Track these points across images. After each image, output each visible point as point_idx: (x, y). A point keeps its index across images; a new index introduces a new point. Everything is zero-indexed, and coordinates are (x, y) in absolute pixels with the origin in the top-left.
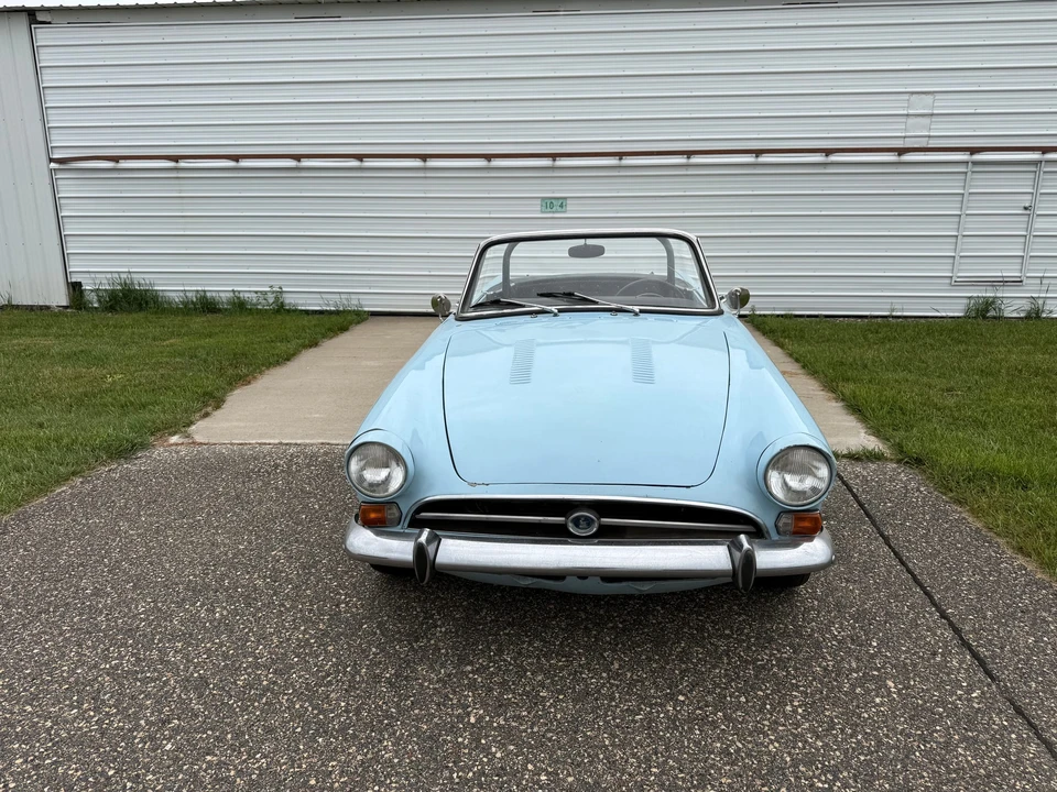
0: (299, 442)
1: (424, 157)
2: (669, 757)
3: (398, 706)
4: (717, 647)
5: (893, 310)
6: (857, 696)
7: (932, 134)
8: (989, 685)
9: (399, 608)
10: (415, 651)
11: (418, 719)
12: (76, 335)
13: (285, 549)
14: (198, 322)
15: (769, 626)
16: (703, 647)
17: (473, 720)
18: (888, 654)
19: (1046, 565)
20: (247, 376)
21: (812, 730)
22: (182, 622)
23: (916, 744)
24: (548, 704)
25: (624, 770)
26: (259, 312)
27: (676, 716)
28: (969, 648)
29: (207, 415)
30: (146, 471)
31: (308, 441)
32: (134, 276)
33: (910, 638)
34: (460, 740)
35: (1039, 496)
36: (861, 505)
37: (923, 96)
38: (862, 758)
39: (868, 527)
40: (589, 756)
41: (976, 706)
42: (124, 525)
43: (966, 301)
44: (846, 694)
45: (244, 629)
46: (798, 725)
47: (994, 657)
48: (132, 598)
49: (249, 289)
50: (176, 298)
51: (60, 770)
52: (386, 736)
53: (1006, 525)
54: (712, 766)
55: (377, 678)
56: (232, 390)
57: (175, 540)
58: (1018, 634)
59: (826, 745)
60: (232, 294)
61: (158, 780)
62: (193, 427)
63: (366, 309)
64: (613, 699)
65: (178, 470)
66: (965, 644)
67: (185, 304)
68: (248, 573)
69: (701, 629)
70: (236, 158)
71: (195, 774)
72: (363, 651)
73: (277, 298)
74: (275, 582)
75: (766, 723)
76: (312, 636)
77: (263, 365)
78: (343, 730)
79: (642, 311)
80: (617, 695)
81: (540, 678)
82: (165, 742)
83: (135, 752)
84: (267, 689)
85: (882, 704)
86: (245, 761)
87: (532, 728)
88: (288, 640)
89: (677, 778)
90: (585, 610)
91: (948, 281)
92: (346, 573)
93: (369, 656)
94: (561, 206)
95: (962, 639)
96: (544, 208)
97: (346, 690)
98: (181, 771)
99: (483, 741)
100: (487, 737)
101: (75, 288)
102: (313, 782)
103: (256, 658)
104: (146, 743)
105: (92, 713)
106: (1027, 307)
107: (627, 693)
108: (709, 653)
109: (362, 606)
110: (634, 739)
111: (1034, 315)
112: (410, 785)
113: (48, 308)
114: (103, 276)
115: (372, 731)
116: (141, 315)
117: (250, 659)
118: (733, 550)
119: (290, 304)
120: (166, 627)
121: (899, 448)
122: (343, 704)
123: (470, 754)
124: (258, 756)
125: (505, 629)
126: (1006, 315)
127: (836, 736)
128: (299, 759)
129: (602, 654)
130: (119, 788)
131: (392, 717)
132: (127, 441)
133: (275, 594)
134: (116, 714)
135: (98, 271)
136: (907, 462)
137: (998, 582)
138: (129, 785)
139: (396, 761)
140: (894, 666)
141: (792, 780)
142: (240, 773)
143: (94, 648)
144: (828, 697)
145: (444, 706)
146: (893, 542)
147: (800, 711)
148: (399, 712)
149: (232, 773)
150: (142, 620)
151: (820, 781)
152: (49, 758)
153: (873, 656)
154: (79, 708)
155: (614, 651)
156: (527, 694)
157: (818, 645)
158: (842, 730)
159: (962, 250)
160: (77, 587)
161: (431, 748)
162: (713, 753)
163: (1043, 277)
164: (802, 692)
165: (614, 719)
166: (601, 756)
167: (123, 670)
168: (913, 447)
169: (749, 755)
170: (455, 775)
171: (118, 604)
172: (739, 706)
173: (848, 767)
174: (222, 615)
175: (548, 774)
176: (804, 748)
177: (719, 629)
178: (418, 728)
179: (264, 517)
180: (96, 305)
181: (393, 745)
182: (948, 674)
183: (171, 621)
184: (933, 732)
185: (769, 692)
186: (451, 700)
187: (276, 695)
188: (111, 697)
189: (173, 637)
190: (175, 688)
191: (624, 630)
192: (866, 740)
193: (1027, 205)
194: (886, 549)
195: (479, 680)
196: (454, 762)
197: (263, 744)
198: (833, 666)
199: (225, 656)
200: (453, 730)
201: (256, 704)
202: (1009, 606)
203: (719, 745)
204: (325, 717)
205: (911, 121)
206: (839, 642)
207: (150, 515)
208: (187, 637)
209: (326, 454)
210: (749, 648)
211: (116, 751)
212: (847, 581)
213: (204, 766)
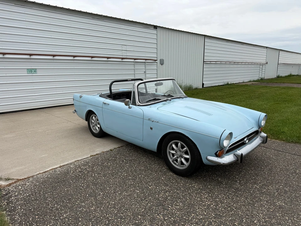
7: (127, 55)
37: (124, 46)
94: (35, 71)
96: (28, 72)
118: (262, 137)
193: (144, 71)
205: (123, 51)
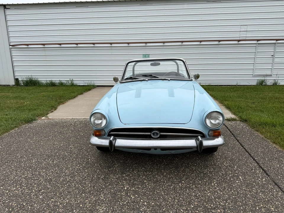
0: (77, 118)
1: (111, 44)
2: (180, 197)
3: (105, 185)
4: (193, 169)
5: (237, 83)
6: (231, 181)
7: (247, 36)
8: (267, 177)
9: (105, 160)
10: (110, 171)
11: (110, 189)
12: (17, 92)
13: (73, 145)
14: (50, 88)
15: (207, 163)
16: (189, 169)
17: (126, 189)
18: (239, 170)
19: (281, 146)
20: (63, 102)
21: (219, 190)
22: (45, 164)
23: (248, 193)
24: (146, 184)
25: (168, 201)
26: (67, 86)
27: (182, 187)
28: (262, 168)
29: (52, 112)
30: (35, 126)
31: (80, 118)
32: (33, 76)
33: (245, 165)
34: (122, 194)
35: (279, 129)
36: (231, 132)
37: (244, 26)
38: (234, 197)
39: (233, 137)
40: (158, 197)
41: (264, 183)
42: (29, 140)
43: (257, 81)
44: (228, 180)
45: (62, 166)
46: (215, 188)
47: (268, 170)
48: (31, 158)
49: (64, 80)
50: (44, 82)
51: (10, 204)
52: (102, 193)
53: (270, 136)
54: (192, 200)
55: (99, 178)
56: (59, 105)
57: (43, 143)
58: (275, 164)
59: (223, 194)
60: (59, 81)
61: (38, 206)
62: (49, 115)
63: (96, 85)
64: (164, 182)
65: (44, 126)
66: (260, 167)
67: (47, 84)
68: (63, 152)
69: (188, 164)
70: (60, 44)
71: (48, 204)
72: (95, 171)
73: (71, 82)
74: (71, 154)
75: (207, 188)
76: (81, 168)
77: (68, 99)
78: (90, 192)
79: (170, 80)
80: (165, 181)
81: (144, 177)
82: (40, 196)
83: (31, 199)
84: (68, 181)
85: (238, 183)
86: (62, 200)
87: (142, 190)
88: (74, 169)
89: (183, 203)
90: (156, 160)
91: (252, 75)
92: (91, 151)
93: (97, 172)
94: (148, 56)
95: (259, 166)
96: (143, 57)
97: (90, 181)
98: (44, 203)
99: (129, 194)
100: (130, 193)
101: (17, 80)
102: (81, 206)
103: (65, 173)
104: (34, 196)
105: (19, 189)
106: (273, 82)
107: (168, 181)
108: (190, 170)
109: (95, 159)
110: (170, 193)
111: (275, 84)
112: (108, 206)
113: (9, 85)
114: (24, 77)
115: (98, 192)
116: (35, 87)
117: (64, 174)
118: (197, 141)
119: (75, 84)
120: (40, 166)
121: (241, 117)
122: (90, 185)
123: (125, 197)
124: (66, 199)
125: (134, 165)
126: (267, 84)
127: (226, 191)
128: (77, 200)
129: (161, 171)
130: (27, 208)
131: (103, 188)
132: (30, 118)
133: (71, 157)
134: (26, 189)
135: (23, 75)
136: (243, 121)
137: (268, 151)
138: (30, 207)
139: (104, 200)
140: (241, 173)
141: (214, 203)
142: (61, 204)
143: (20, 172)
144: (223, 181)
145: (118, 185)
146: (240, 141)
147: (216, 185)
148: (105, 187)
149: (59, 204)
150: (34, 164)
151: (222, 203)
152: (7, 201)
153: (235, 170)
154: (16, 187)
155: (164, 170)
156: (141, 182)
157: (220, 168)
158: (228, 190)
159: (255, 67)
160: (16, 156)
161: (114, 196)
162: (192, 196)
163: (277, 74)
164: (216, 180)
165: (165, 188)
166: (161, 197)
167: (28, 177)
168: (244, 117)
169: (202, 196)
170: (121, 203)
171: (27, 160)
172: (199, 184)
173: (230, 199)
174: (56, 162)
175: (147, 202)
176: (217, 194)
177: (193, 164)
178: (110, 191)
179: (68, 137)
180: (22, 85)
181: (104, 195)
182: (256, 175)
183: (42, 164)
184: (253, 190)
185: (207, 180)
186: (120, 183)
187: (71, 183)
188: (25, 184)
189: (42, 168)
190: (43, 182)
191: (167, 165)
192: (234, 192)
193: (273, 55)
194: (238, 143)
195: (127, 178)
196: (120, 200)
197: (67, 196)
198: (225, 173)
199: (57, 173)
200: (120, 191)
201: (65, 185)
202: (272, 157)
203: (194, 194)
204: (85, 189)
205: (241, 33)
206: (226, 167)
207: (36, 137)
208: (46, 168)
209: (85, 121)
210: (201, 169)
211: (26, 198)
212: (228, 151)
213: (51, 202)
